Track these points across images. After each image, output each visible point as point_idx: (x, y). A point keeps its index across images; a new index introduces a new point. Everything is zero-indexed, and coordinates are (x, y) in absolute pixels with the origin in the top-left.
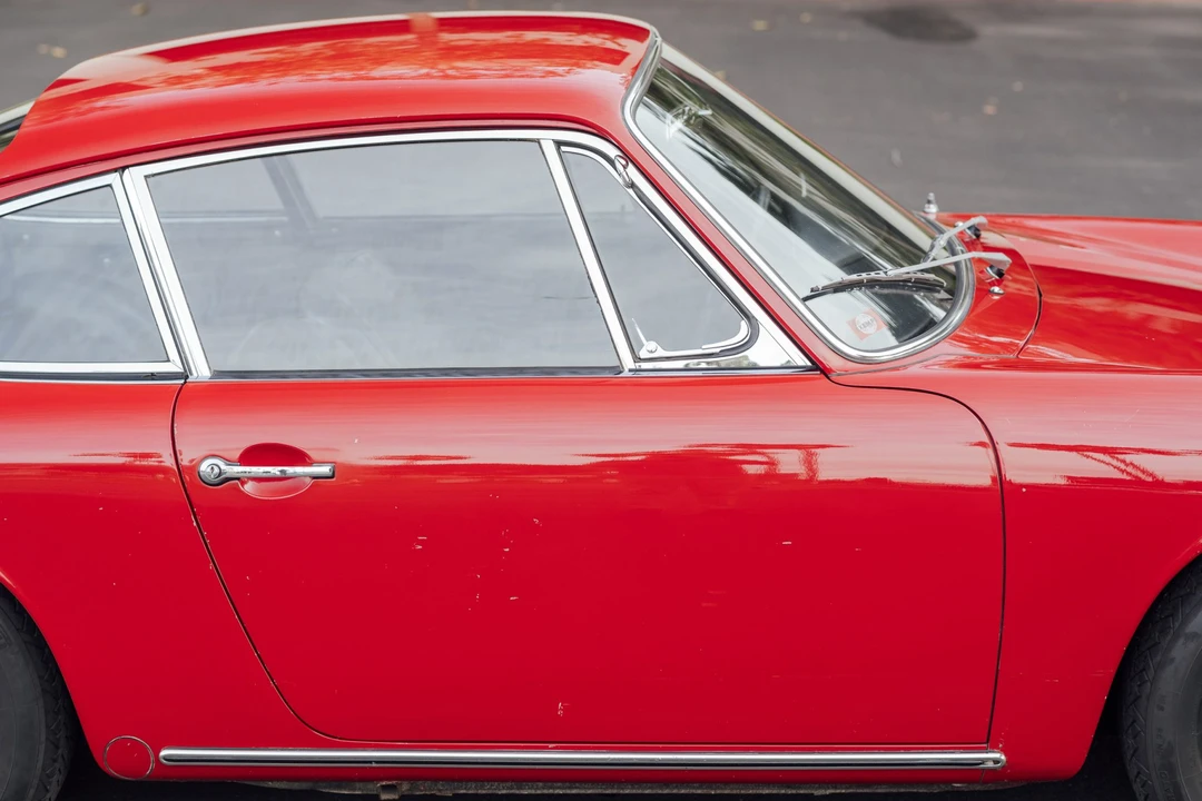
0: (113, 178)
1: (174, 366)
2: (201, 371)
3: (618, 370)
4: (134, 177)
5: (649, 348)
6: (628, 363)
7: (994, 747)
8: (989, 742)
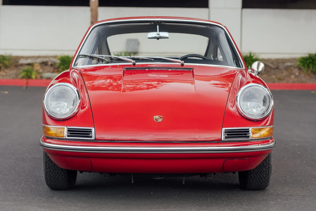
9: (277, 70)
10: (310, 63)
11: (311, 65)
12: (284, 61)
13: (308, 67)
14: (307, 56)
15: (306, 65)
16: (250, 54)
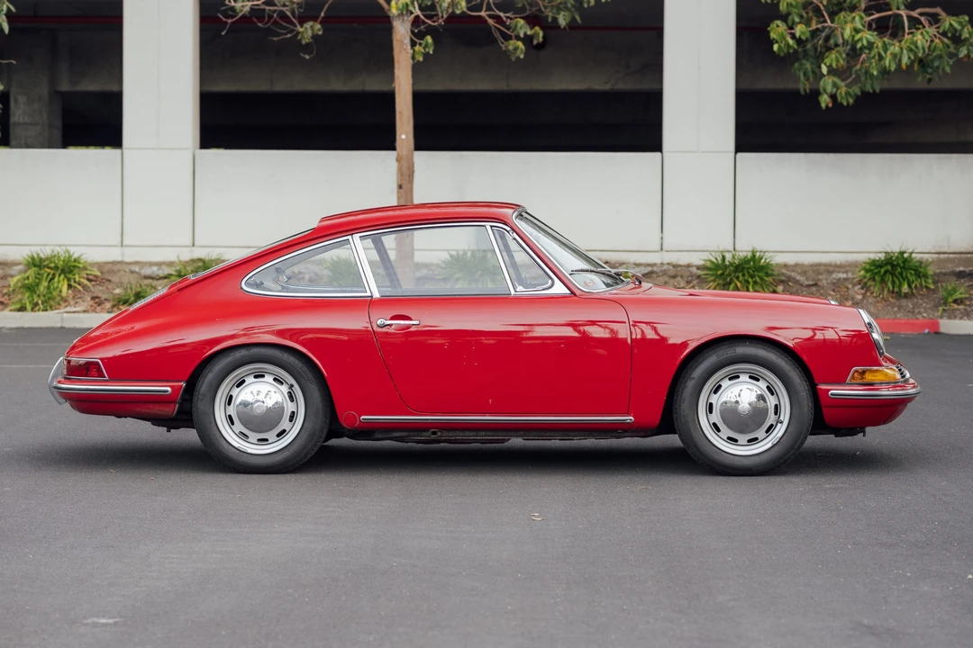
0: (349, 237)
1: (369, 294)
2: (377, 295)
3: (510, 294)
4: (357, 236)
5: (520, 288)
6: (513, 292)
7: (630, 415)
8: (628, 414)
9: (814, 289)
10: (886, 272)
11: (889, 278)
12: (830, 268)
13: (883, 281)
14: (882, 256)
15: (877, 278)
16: (754, 252)
